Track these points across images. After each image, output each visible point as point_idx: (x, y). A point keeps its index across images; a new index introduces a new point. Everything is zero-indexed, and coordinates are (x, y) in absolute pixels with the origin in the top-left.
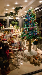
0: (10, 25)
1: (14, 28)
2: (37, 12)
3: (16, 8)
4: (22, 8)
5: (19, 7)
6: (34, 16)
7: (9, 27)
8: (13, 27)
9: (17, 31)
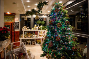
1: (38, 30)
2: (70, 7)
3: (39, 3)
4: (47, 3)
5: (43, 2)
6: (65, 13)
7: (32, 28)
8: (37, 28)
9: (43, 33)
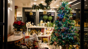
0: (40, 21)
1: (45, 26)
6: (70, 11)
7: (38, 25)
8: (44, 24)
9: (50, 31)
